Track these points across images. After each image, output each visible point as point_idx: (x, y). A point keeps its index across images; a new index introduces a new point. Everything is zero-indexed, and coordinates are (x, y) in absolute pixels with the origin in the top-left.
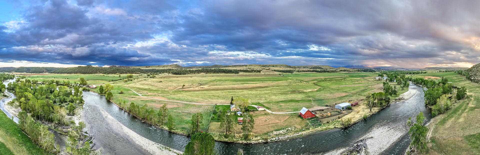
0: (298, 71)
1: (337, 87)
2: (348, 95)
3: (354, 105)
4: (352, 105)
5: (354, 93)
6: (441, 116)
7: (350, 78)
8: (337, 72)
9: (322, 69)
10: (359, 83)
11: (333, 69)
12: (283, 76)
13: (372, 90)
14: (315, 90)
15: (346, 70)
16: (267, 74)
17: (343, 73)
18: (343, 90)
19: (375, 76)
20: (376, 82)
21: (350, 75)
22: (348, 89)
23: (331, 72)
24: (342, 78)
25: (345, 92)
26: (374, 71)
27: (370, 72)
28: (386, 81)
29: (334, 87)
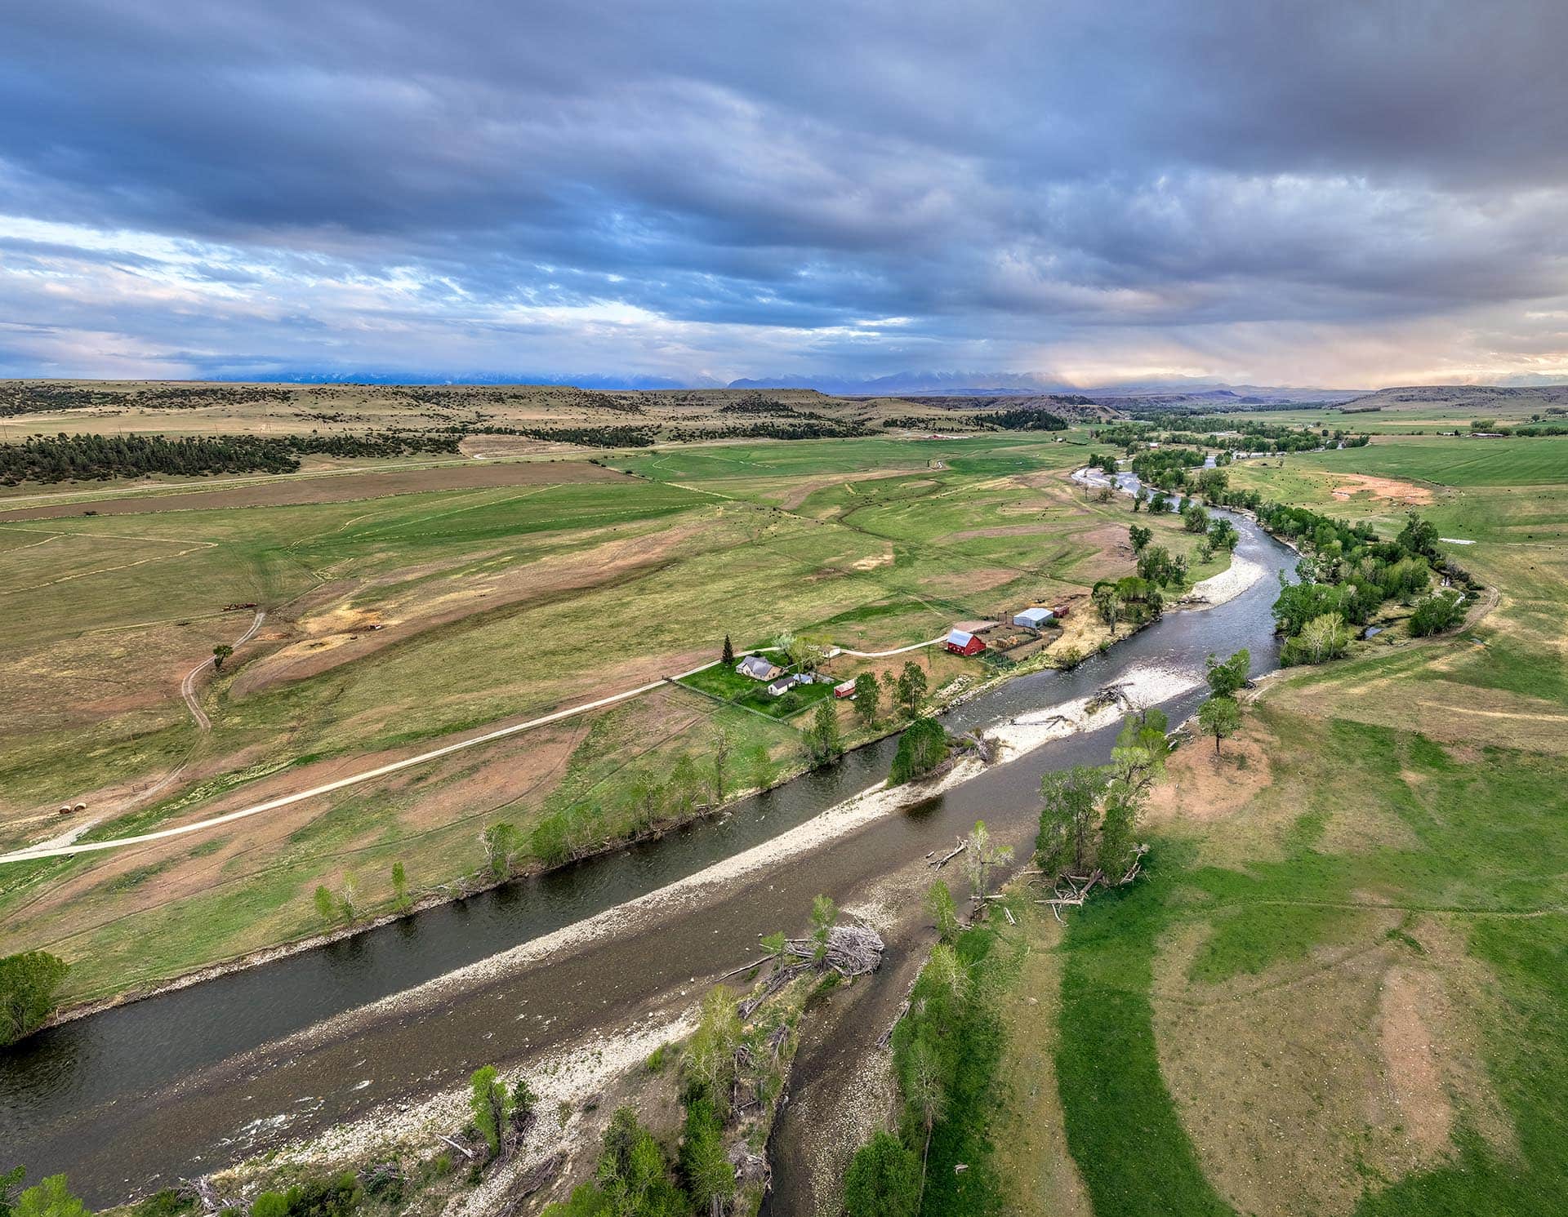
0: (679, 436)
1: (953, 541)
2: (1018, 579)
3: (1060, 614)
4: (1056, 615)
5: (1032, 569)
6: (1307, 670)
7: (961, 477)
8: (873, 432)
9: (794, 417)
10: (1023, 515)
11: (838, 408)
12: (629, 472)
13: (1090, 554)
14: (887, 557)
15: (915, 416)
16: (511, 459)
17: (905, 443)
18: (986, 556)
19: (1073, 464)
20: (1088, 508)
21: (951, 457)
22: (1001, 552)
23: (846, 436)
24: (926, 479)
25: (999, 563)
26: (1061, 425)
27: (1039, 432)
28: (1137, 508)
29: (940, 538)
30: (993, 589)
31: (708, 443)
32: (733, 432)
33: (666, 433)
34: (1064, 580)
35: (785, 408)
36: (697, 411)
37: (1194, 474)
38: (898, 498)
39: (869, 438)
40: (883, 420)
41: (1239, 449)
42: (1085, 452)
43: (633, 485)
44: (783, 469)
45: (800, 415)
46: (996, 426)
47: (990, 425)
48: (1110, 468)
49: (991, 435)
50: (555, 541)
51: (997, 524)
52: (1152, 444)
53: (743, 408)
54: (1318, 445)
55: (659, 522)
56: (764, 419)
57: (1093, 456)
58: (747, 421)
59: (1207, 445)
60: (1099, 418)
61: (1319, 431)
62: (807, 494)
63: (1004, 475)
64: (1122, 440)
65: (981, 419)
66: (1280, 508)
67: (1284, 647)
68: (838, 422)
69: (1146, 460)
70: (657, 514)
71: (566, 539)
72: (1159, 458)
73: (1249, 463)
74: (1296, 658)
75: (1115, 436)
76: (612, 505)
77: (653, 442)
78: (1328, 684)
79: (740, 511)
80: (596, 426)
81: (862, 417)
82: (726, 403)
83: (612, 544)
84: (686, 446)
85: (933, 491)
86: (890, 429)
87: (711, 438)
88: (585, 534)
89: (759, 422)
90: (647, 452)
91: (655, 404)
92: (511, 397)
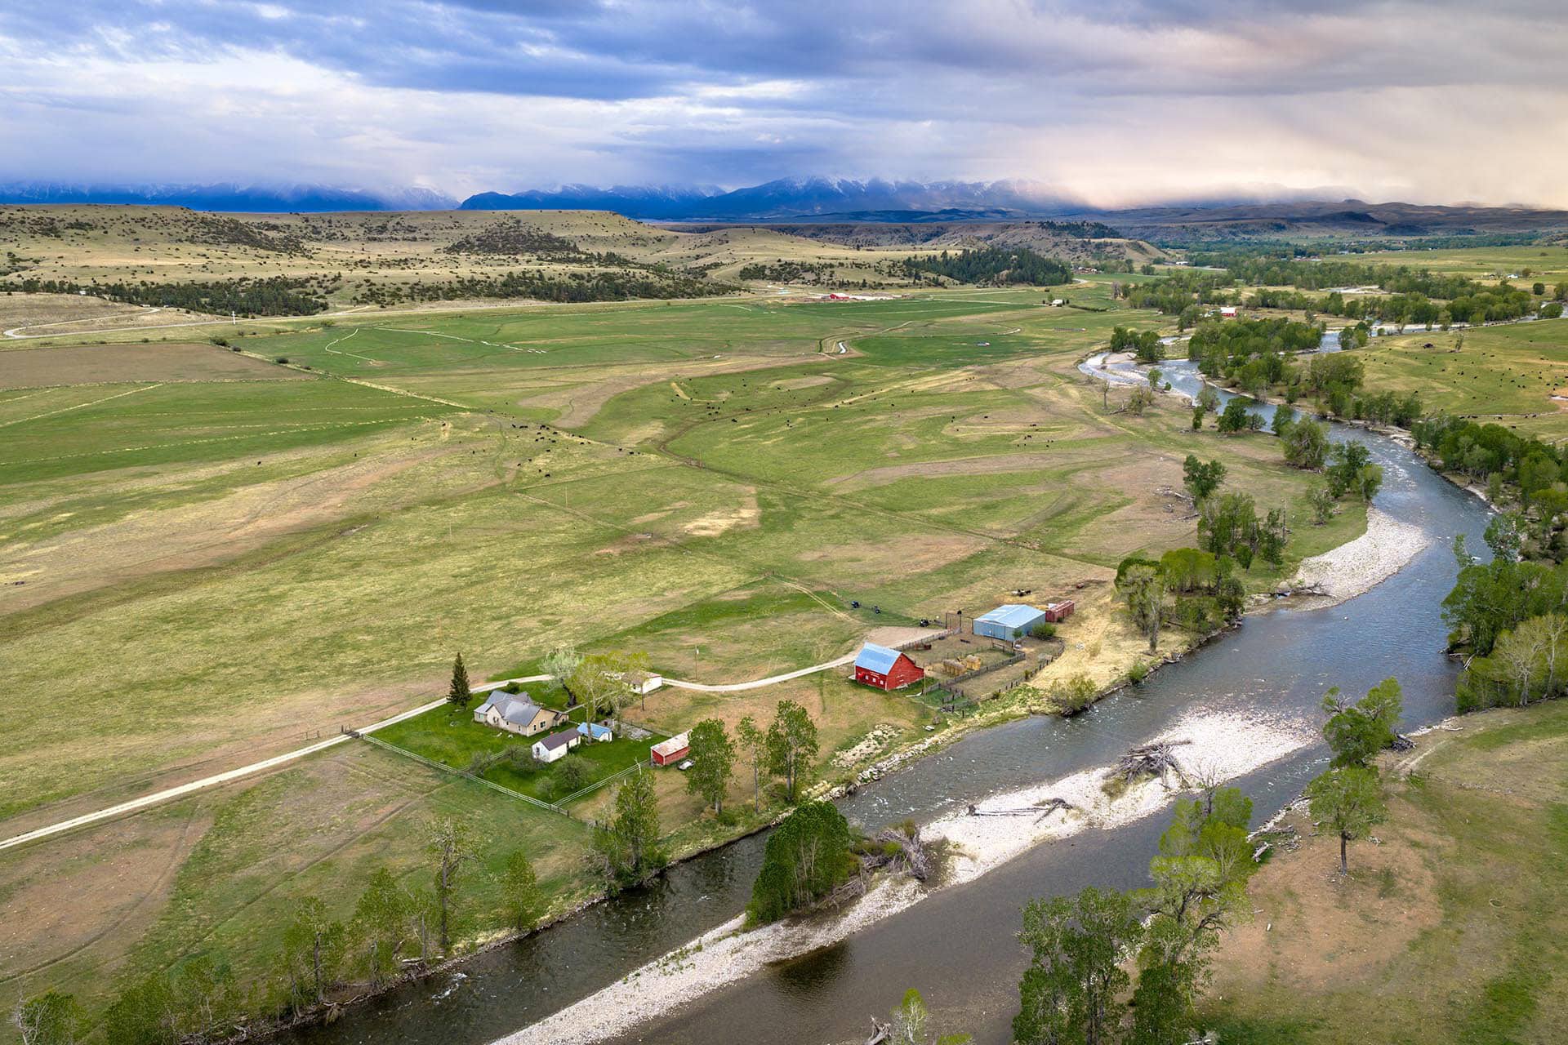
0: (374, 295)
1: (864, 484)
2: (983, 554)
3: (1057, 616)
4: (1049, 617)
5: (1007, 536)
6: (1504, 718)
7: (879, 369)
8: (722, 289)
9: (579, 261)
10: (992, 438)
11: (660, 246)
12: (283, 361)
13: (1112, 508)
14: (746, 513)
15: (797, 260)
16: (70, 338)
17: (779, 308)
18: (926, 512)
19: (1081, 346)
20: (1111, 426)
21: (862, 333)
22: (951, 504)
23: (672, 295)
24: (818, 373)
25: (947, 524)
26: (1059, 274)
27: (1020, 289)
28: (1196, 426)
29: (844, 480)
30: (937, 571)
31: (424, 309)
32: (469, 289)
33: (349, 290)
34: (1064, 555)
35: (563, 245)
36: (405, 250)
37: (1301, 362)
38: (768, 406)
39: (715, 299)
40: (740, 267)
41: (1382, 318)
42: (1102, 323)
43: (290, 380)
44: (561, 356)
45: (590, 259)
46: (942, 278)
47: (931, 275)
48: (1149, 353)
49: (933, 293)
50: (149, 484)
51: (942, 454)
52: (1225, 310)
53: (487, 245)
54: (1525, 311)
55: (337, 450)
56: (525, 265)
57: (1118, 331)
58: (496, 269)
59: (1325, 311)
60: (1129, 262)
61: (1526, 285)
62: (603, 399)
63: (956, 366)
64: (1170, 302)
65: (917, 265)
66: (1457, 425)
67: (1464, 676)
68: (659, 270)
69: (1214, 337)
70: (332, 437)
71: (169, 480)
72: (1239, 335)
73: (1401, 344)
74: (1485, 695)
75: (1159, 294)
76: (251, 420)
77: (325, 307)
78: (1544, 743)
79: (481, 431)
80: (223, 278)
81: (701, 262)
82: (457, 236)
83: (251, 489)
84: (384, 313)
85: (829, 393)
86: (752, 283)
87: (431, 299)
88: (204, 472)
89: (517, 270)
90: (314, 325)
91: (331, 237)
92: (71, 226)
